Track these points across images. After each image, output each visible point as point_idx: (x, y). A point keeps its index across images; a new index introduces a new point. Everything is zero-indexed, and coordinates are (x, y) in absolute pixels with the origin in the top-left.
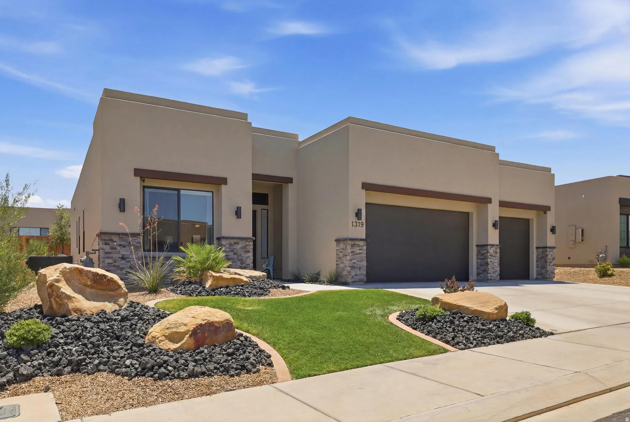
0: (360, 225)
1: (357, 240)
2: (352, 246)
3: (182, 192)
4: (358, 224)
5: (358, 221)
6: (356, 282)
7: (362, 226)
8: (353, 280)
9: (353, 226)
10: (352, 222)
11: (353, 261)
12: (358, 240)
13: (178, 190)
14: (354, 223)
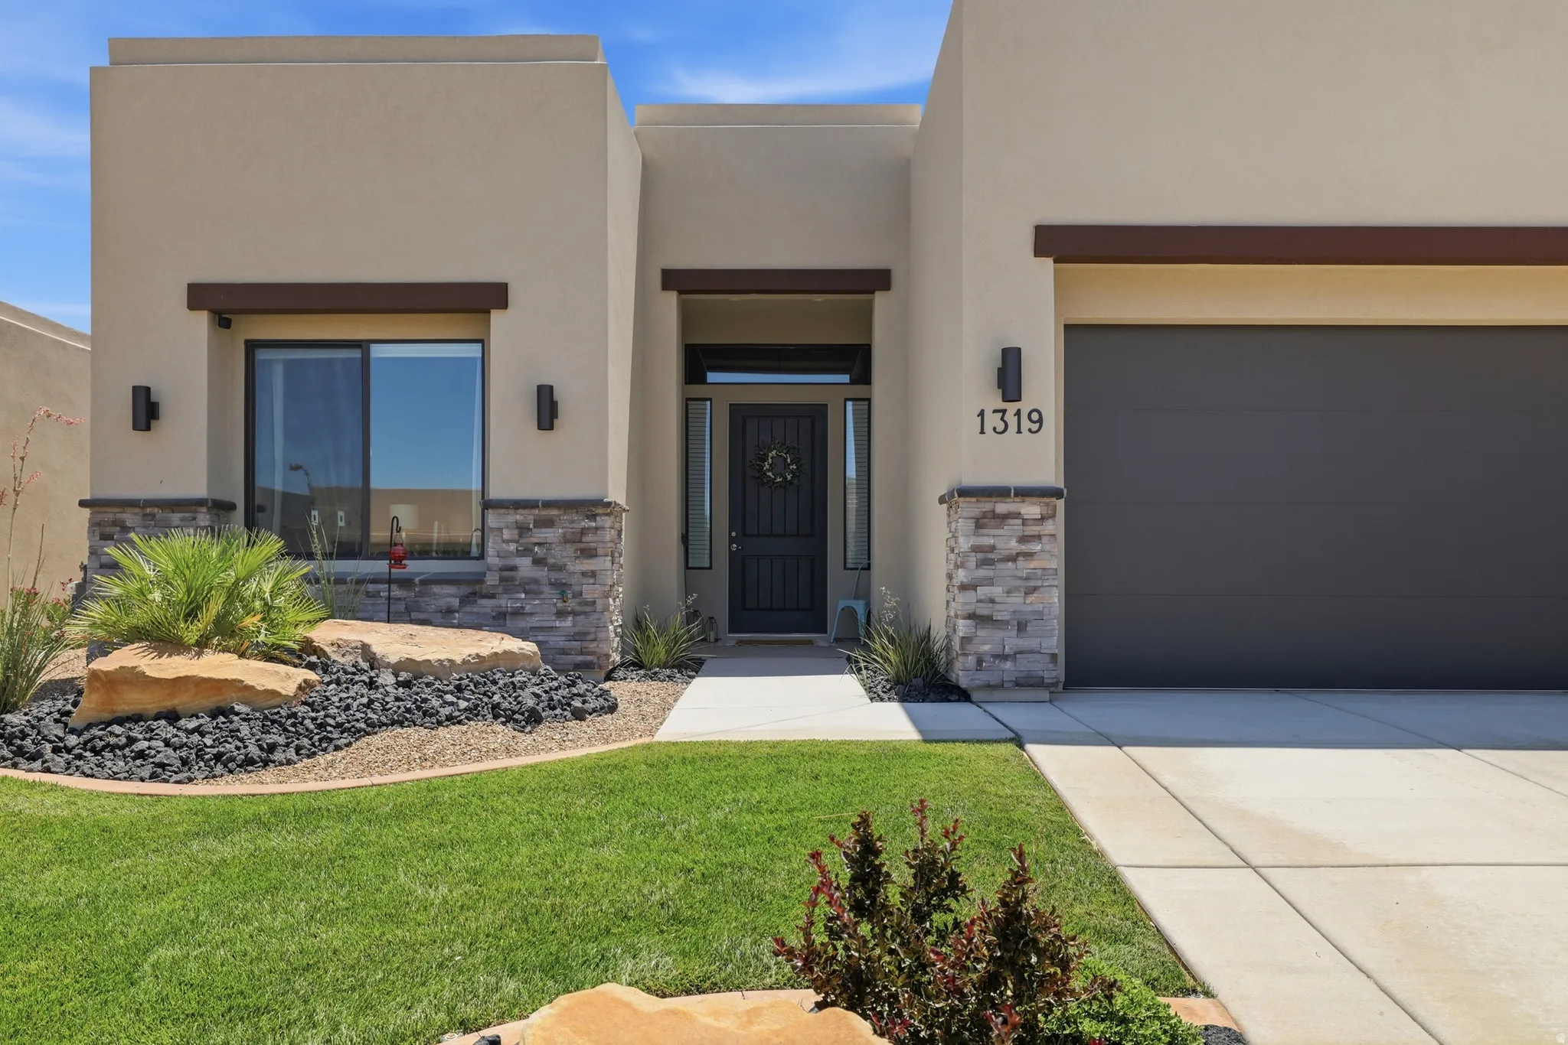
0: (1026, 424)
1: (1000, 493)
2: (979, 524)
3: (377, 351)
4: (1012, 421)
5: (1011, 408)
6: (1000, 686)
7: (1035, 427)
8: (982, 678)
9: (982, 432)
10: (982, 414)
11: (983, 591)
12: (1008, 495)
13: (362, 345)
14: (988, 415)
